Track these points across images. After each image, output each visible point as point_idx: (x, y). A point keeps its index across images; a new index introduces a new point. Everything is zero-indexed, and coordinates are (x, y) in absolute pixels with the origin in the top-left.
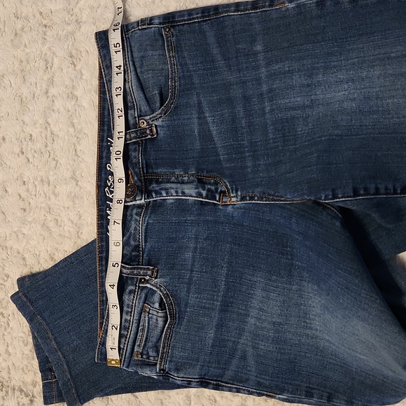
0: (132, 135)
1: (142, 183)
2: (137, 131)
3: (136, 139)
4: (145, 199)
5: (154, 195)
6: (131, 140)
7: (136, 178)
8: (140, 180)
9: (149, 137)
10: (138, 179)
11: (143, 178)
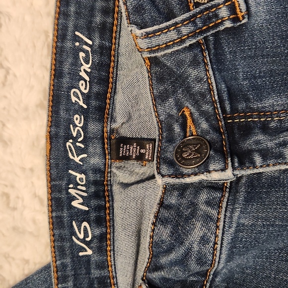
0: (185, 30)
1: (221, 134)
2: (194, 16)
3: (194, 36)
4: (234, 168)
5: (258, 160)
6: (182, 41)
7: (205, 125)
8: (216, 129)
9: (228, 24)
10: (211, 126)
11: (222, 123)
